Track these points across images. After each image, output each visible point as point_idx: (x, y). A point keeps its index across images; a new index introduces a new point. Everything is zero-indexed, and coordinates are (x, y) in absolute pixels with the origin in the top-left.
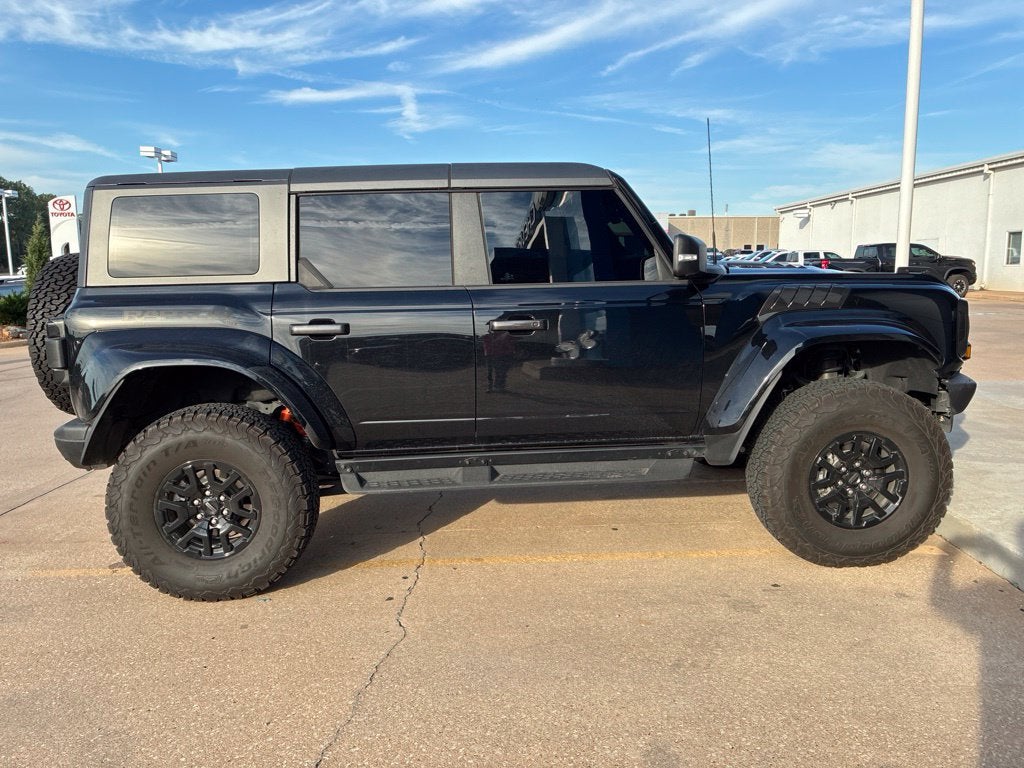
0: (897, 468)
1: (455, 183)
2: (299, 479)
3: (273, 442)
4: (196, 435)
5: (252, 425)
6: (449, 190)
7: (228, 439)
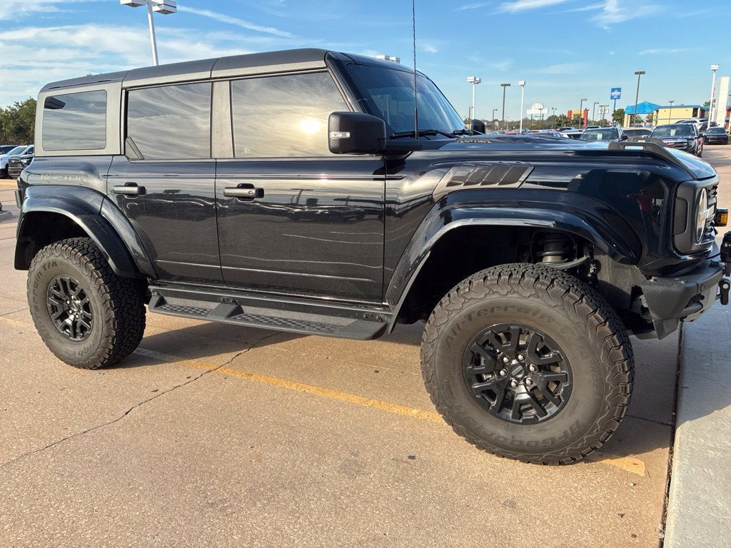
0: (562, 369)
1: (216, 74)
2: (108, 296)
3: (94, 268)
4: (55, 258)
5: (83, 255)
6: (212, 80)
7: (70, 262)
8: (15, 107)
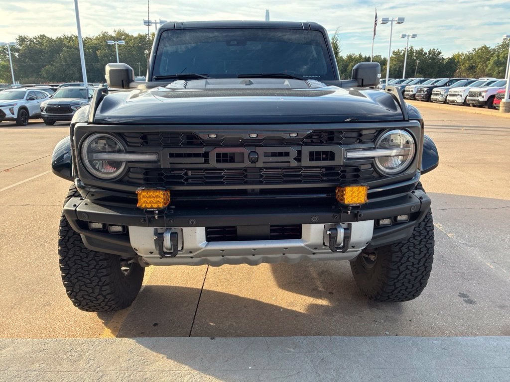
8: (473, 52)
